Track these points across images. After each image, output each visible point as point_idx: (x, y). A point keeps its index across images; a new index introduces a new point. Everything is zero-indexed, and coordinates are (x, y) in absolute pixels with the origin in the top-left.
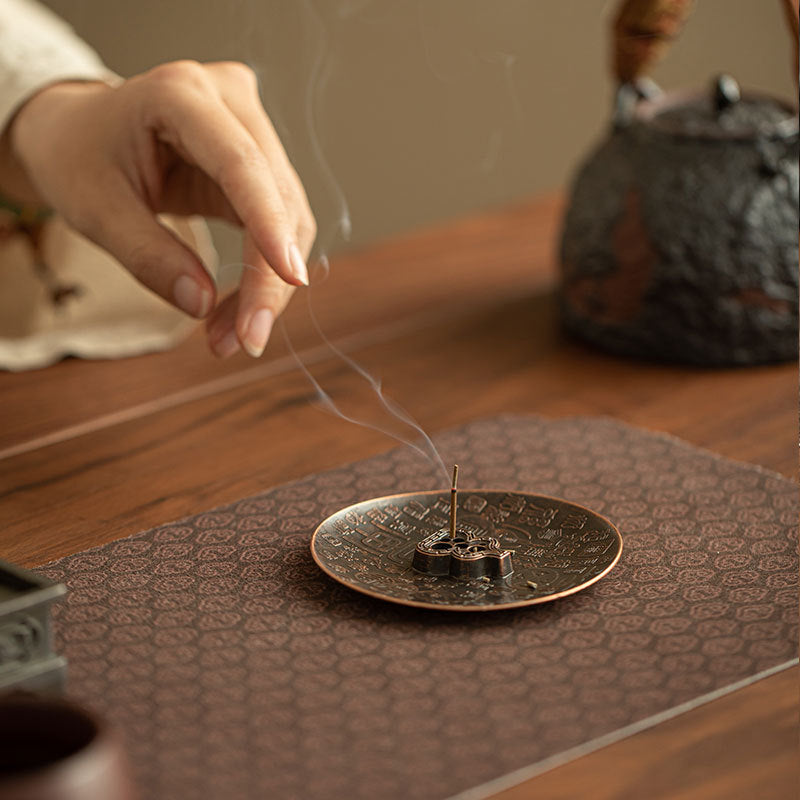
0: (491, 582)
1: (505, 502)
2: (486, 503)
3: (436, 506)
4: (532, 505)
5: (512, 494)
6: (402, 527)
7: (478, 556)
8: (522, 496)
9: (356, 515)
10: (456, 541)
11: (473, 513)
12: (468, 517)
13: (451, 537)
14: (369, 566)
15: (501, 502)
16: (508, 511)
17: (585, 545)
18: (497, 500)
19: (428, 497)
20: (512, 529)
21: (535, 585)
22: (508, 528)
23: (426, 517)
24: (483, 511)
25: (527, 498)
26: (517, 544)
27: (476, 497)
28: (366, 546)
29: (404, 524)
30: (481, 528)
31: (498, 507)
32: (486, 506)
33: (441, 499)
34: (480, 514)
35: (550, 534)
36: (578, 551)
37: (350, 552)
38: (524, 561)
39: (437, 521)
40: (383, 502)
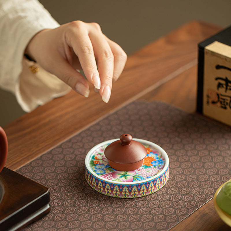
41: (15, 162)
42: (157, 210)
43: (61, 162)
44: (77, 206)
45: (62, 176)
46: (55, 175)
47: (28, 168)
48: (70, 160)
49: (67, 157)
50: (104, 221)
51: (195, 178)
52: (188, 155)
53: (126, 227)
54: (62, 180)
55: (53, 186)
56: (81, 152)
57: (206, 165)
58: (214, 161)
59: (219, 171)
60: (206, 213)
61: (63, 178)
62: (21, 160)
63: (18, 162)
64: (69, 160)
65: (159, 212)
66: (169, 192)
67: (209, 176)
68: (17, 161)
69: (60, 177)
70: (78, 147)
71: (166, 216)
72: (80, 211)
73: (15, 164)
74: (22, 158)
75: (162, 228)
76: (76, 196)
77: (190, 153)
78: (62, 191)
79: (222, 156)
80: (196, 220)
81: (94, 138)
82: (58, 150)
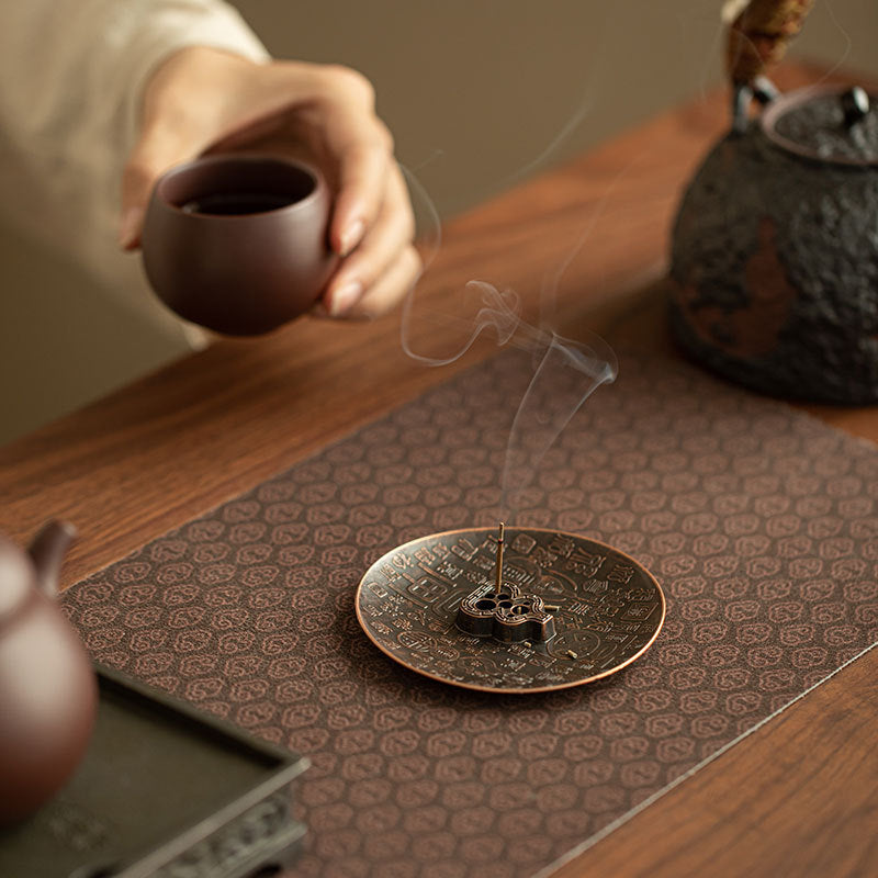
0: (532, 649)
1: (554, 544)
2: (534, 543)
3: (484, 545)
4: (580, 549)
5: (562, 535)
6: (450, 571)
7: (521, 620)
8: (571, 538)
9: (403, 557)
10: (501, 597)
11: (520, 554)
12: (516, 559)
13: (496, 592)
14: (413, 622)
15: (550, 543)
16: (556, 554)
17: (629, 605)
18: (547, 541)
19: (478, 534)
20: (558, 577)
21: (575, 655)
22: (555, 575)
23: (474, 557)
24: (531, 553)
25: (576, 540)
26: (561, 596)
27: (523, 535)
28: (412, 595)
29: (452, 567)
30: (528, 574)
31: (546, 549)
32: (535, 547)
33: (490, 537)
34: (527, 556)
35: (595, 587)
36: (622, 611)
37: (395, 604)
38: (568, 621)
39: (485, 563)
40: (431, 540)
41: (144, 521)
42: (620, 720)
43: (257, 551)
44: (323, 700)
45: (264, 597)
46: (237, 592)
47: (139, 569)
48: (290, 544)
49: (281, 535)
50: (425, 754)
51: (757, 610)
52: (728, 531)
53: (509, 779)
54: (266, 610)
55: (234, 630)
56: (329, 516)
57: (794, 566)
58: (821, 553)
59: (844, 589)
60: (845, 708)
61: (267, 604)
62: (168, 514)
63: (155, 520)
64: (285, 542)
65: (627, 727)
66: (663, 659)
67: (808, 606)
68: (150, 517)
69: (258, 600)
70: (319, 499)
71: (653, 741)
72: (337, 717)
73: (144, 527)
74: (167, 509)
75: (642, 781)
76: (319, 666)
77: (733, 524)
78: (266, 650)
79: (850, 537)
80: (810, 731)
81: (375, 468)
82: (245, 507)
